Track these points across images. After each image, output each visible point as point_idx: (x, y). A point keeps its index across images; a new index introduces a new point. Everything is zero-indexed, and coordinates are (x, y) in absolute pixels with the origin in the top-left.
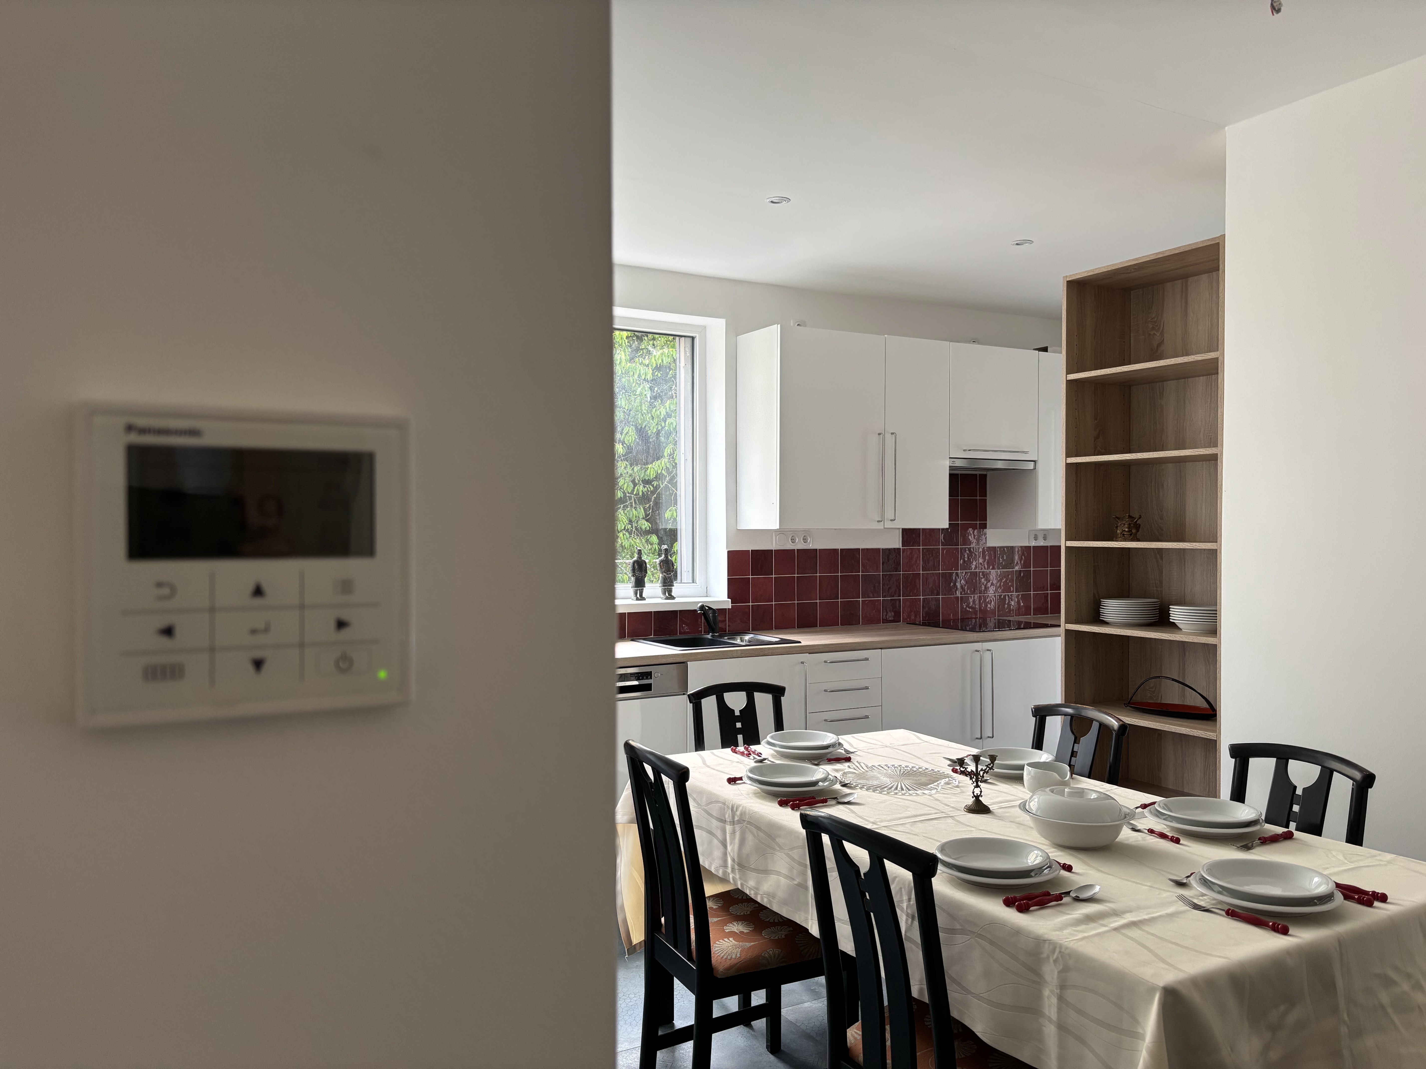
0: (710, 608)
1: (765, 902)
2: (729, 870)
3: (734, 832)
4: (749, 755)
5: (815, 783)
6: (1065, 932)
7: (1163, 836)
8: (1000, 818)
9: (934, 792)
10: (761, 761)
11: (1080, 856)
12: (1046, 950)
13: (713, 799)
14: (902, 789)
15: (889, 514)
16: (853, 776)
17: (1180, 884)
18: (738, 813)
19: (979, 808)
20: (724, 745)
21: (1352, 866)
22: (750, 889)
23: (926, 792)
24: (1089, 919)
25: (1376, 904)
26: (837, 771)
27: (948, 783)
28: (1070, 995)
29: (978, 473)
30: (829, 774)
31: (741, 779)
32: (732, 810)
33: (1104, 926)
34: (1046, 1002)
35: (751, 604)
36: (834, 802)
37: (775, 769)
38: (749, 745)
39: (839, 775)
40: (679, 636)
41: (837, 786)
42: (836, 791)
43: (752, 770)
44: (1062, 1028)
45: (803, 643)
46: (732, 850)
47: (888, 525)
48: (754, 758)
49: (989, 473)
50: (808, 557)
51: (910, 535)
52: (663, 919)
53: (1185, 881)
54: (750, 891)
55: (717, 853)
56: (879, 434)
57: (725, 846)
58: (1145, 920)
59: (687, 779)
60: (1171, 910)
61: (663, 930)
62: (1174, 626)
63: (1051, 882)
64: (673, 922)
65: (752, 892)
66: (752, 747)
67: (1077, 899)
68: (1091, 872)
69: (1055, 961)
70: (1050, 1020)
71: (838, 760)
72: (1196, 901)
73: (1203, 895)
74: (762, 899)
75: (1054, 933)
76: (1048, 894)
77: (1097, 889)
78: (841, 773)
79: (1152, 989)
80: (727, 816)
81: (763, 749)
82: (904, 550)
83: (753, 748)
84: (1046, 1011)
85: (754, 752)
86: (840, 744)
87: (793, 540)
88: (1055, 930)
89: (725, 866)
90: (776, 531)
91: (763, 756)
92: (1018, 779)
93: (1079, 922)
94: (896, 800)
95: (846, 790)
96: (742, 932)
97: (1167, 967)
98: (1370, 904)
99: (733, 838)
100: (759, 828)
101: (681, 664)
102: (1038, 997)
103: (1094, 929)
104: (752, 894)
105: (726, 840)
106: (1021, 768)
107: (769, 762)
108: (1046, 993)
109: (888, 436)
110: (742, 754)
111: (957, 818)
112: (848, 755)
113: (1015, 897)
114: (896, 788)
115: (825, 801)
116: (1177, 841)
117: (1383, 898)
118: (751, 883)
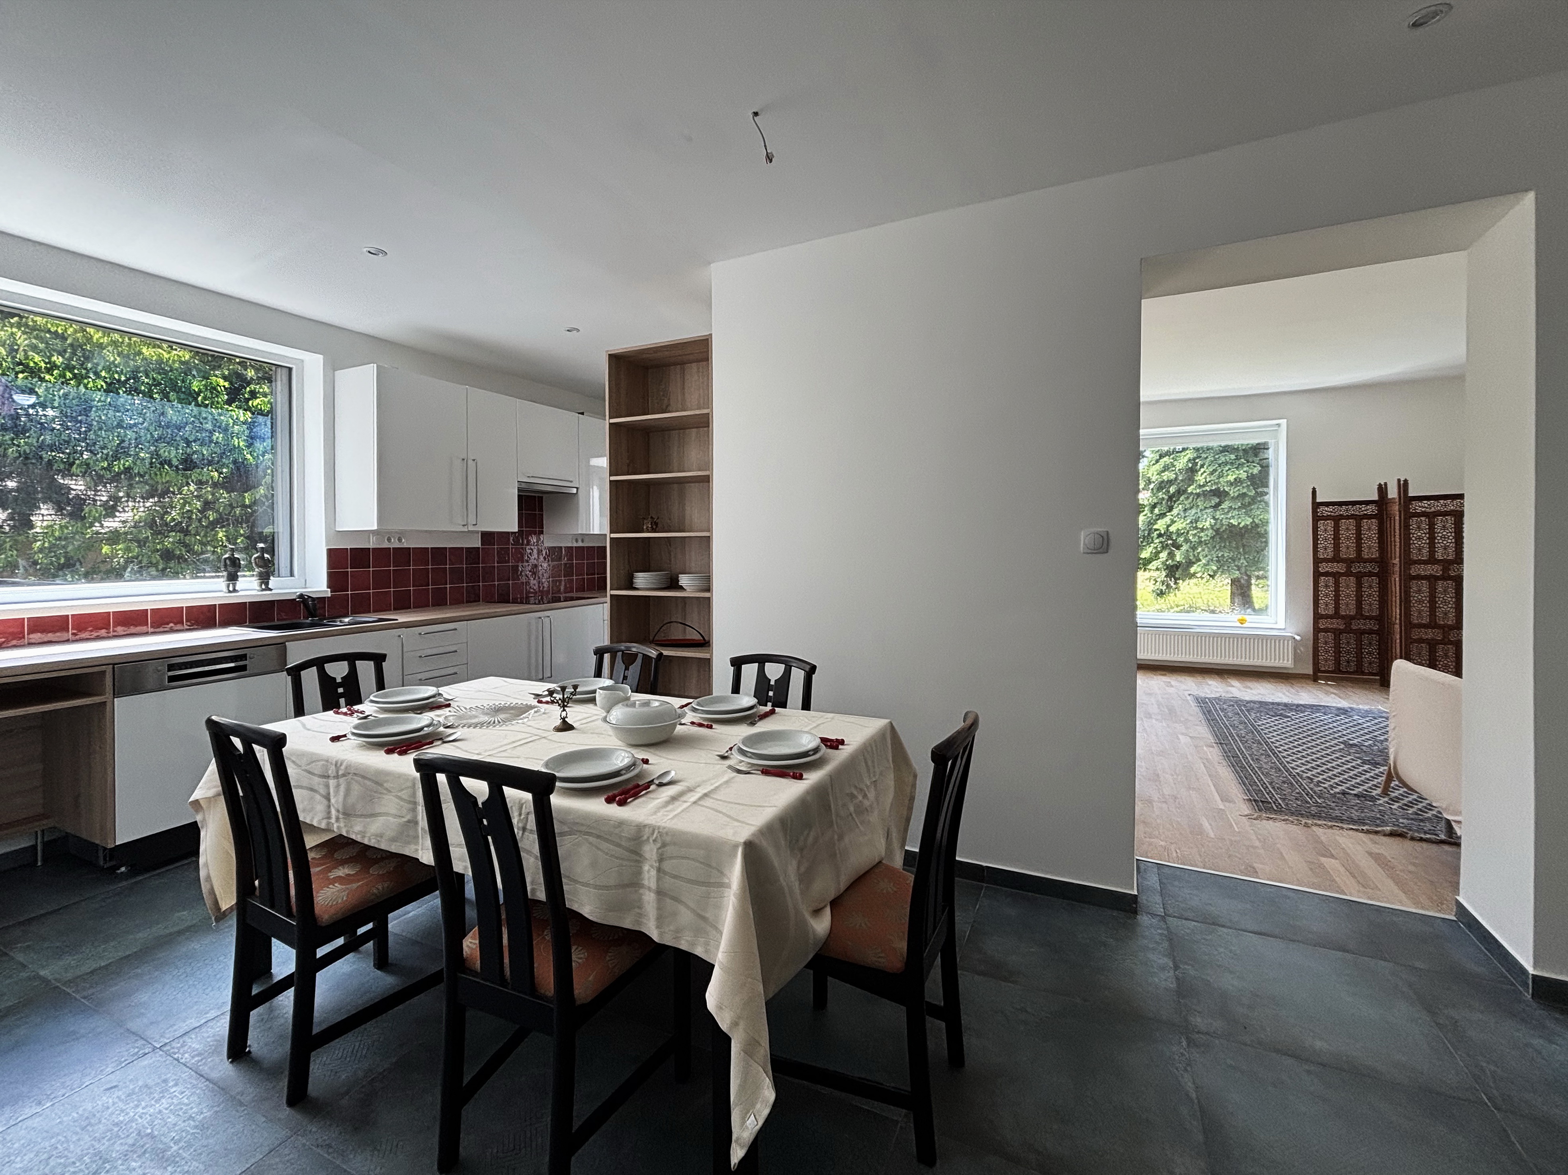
0: (309, 597)
1: (373, 843)
2: (333, 820)
3: (338, 786)
4: (351, 715)
5: (421, 729)
6: (659, 814)
7: (701, 725)
8: (584, 732)
9: (526, 720)
10: (365, 718)
11: (652, 750)
12: (646, 833)
13: (314, 759)
14: (499, 722)
15: (472, 519)
16: (455, 717)
17: (724, 758)
18: (343, 767)
19: (566, 726)
20: (326, 708)
21: (815, 725)
22: (357, 834)
23: (520, 721)
24: (674, 799)
25: (840, 747)
26: (438, 716)
27: (535, 712)
28: (667, 866)
29: (537, 495)
30: (433, 720)
31: (345, 736)
32: (336, 765)
33: (685, 802)
34: (646, 876)
35: (349, 592)
36: (439, 742)
37: (379, 723)
38: (352, 706)
39: (441, 719)
40: (276, 623)
41: (441, 729)
42: (440, 733)
43: (356, 727)
44: (660, 893)
45: (400, 621)
46: (337, 801)
47: (471, 528)
48: (358, 716)
49: (545, 496)
50: (403, 554)
51: (487, 537)
52: (257, 883)
53: (726, 755)
54: (356, 836)
55: (320, 807)
56: (463, 459)
57: (329, 800)
58: (712, 790)
59: (284, 744)
60: (725, 778)
61: (257, 893)
62: (681, 588)
63: (638, 776)
64: (269, 884)
65: (359, 836)
66: (354, 707)
67: (661, 785)
68: (662, 761)
69: (654, 841)
70: (649, 889)
71: (440, 707)
72: (738, 767)
73: (741, 761)
74: (370, 840)
75: (651, 818)
76: (638, 786)
77: (673, 773)
78: (443, 717)
79: (736, 846)
80: (330, 772)
81: (367, 707)
82: (482, 548)
83: (356, 707)
84: (646, 882)
85: (357, 712)
86: (440, 694)
87: (389, 540)
88: (652, 815)
89: (329, 817)
90: (372, 532)
91: (367, 714)
92: (593, 700)
93: (667, 803)
94: (495, 732)
95: (450, 731)
96: (348, 875)
97: (739, 824)
98: (837, 748)
99: (337, 792)
100: (364, 777)
101: (280, 646)
102: (639, 873)
103: (679, 807)
104: (359, 839)
105: (329, 794)
106: (594, 692)
107: (373, 718)
108: (646, 868)
109: (470, 462)
110: (345, 714)
111: (549, 738)
112: (448, 703)
113: (614, 794)
114: (494, 722)
115: (432, 743)
116: (711, 727)
117: (842, 742)
118: (358, 828)
